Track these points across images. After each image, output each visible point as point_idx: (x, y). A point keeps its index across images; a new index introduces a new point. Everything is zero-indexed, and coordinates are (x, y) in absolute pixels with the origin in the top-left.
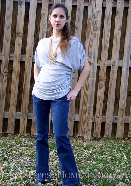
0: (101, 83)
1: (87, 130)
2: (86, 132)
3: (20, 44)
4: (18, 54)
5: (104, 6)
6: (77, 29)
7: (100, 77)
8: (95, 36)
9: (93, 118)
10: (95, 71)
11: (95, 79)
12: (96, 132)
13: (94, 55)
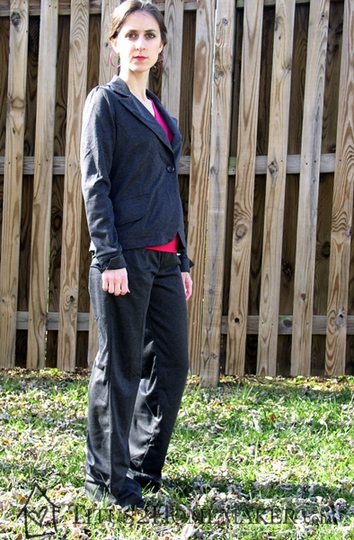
0: (240, 223)
1: (206, 357)
2: (205, 362)
3: (18, 127)
4: (14, 156)
5: (240, 5)
6: (167, 76)
7: (236, 207)
8: (218, 91)
9: (222, 323)
10: (224, 190)
11: (223, 212)
12: (231, 361)
13: (218, 144)
